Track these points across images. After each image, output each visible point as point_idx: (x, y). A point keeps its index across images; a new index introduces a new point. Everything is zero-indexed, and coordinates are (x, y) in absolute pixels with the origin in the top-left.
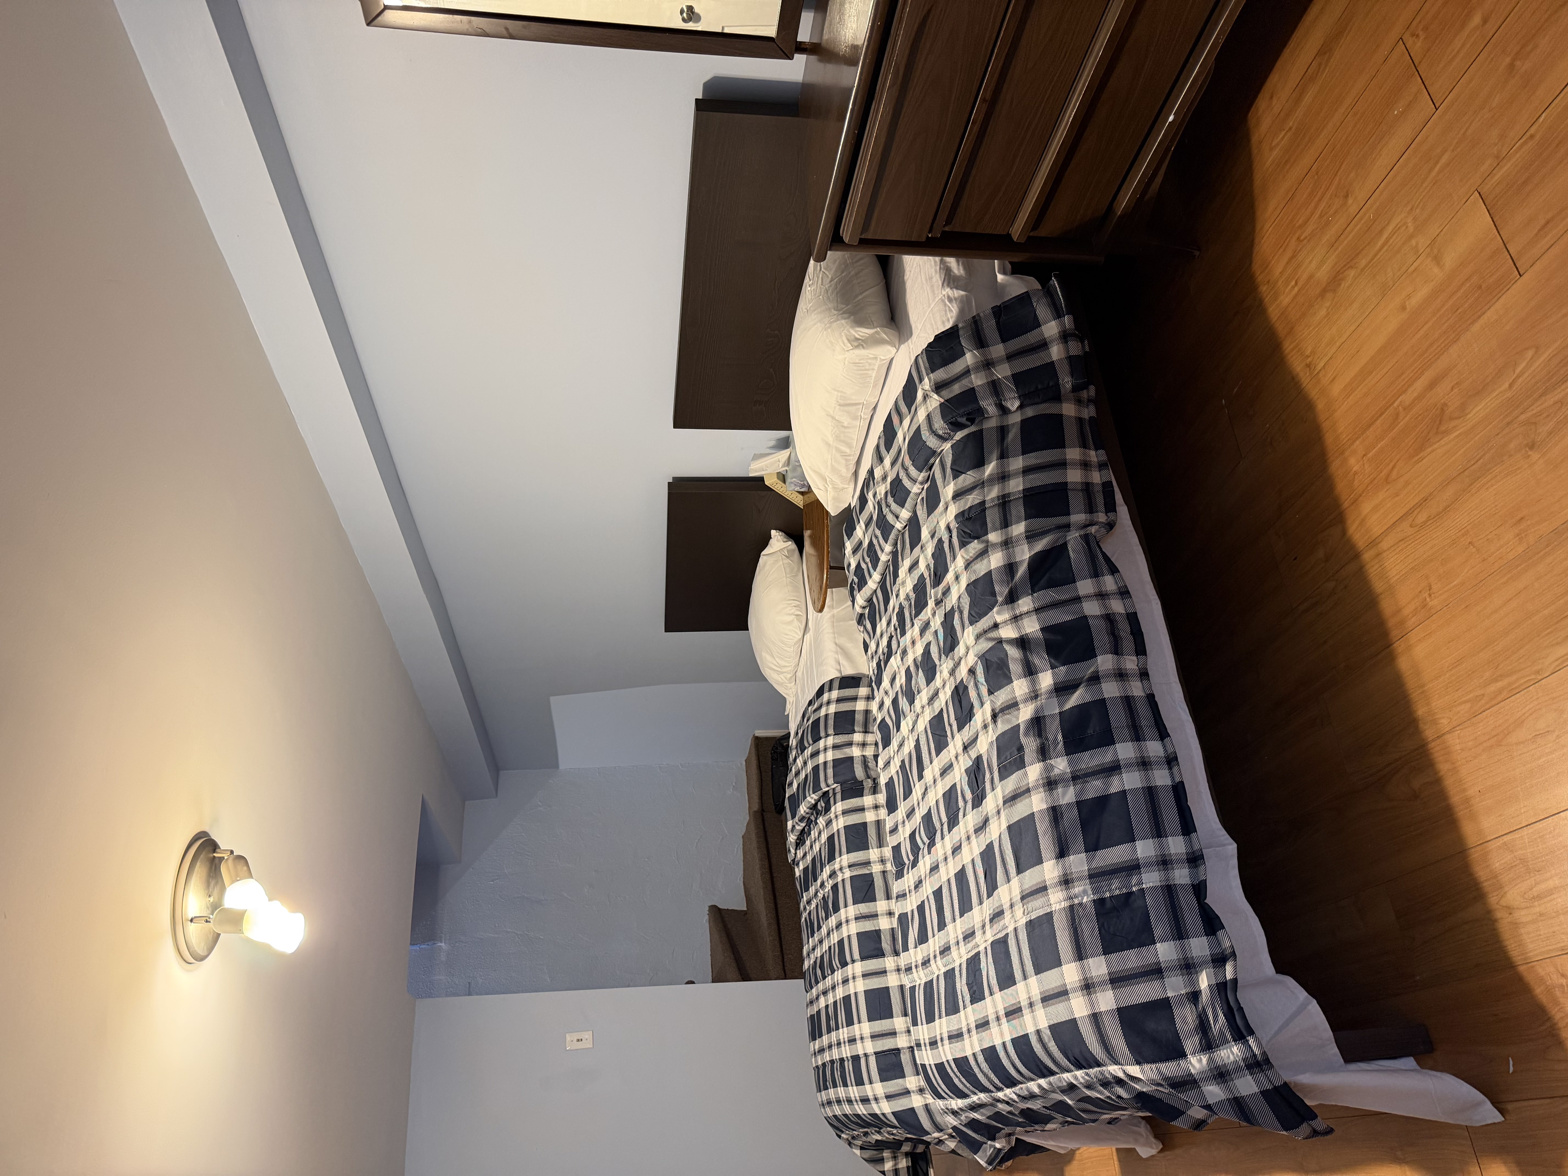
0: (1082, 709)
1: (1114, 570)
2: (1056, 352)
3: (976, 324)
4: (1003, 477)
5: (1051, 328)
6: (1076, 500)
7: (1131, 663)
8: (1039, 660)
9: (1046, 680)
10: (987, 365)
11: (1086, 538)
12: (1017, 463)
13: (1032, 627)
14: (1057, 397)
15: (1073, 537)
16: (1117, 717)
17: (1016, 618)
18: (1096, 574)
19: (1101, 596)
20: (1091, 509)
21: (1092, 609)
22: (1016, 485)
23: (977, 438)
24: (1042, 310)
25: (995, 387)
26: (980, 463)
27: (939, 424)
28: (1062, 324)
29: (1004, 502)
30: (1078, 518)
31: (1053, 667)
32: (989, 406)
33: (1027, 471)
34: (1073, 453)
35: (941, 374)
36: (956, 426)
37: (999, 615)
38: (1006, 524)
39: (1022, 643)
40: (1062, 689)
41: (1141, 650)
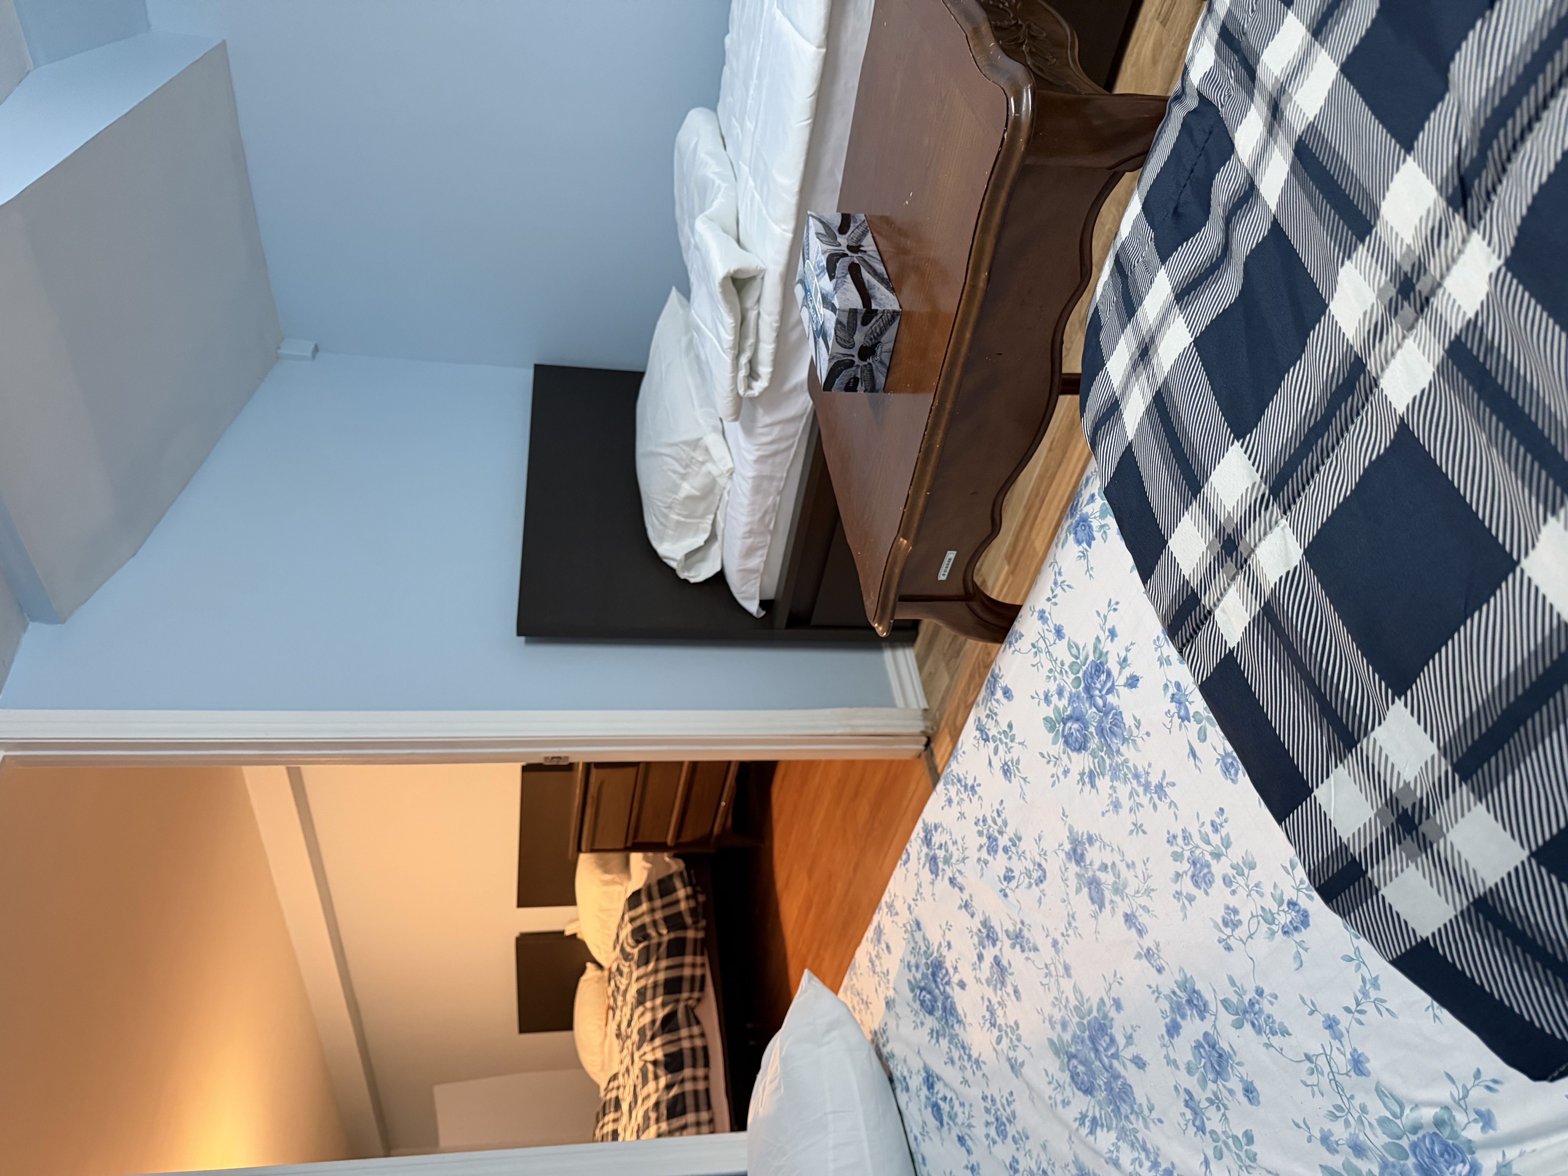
0: (675, 1097)
1: (698, 1023)
2: (683, 906)
3: (648, 888)
4: (656, 971)
5: (681, 893)
6: (686, 986)
7: (700, 1072)
8: (661, 1072)
9: (663, 1082)
10: (652, 911)
11: (686, 1007)
12: (663, 964)
13: (659, 1055)
14: (685, 927)
15: (681, 1005)
16: (690, 1101)
17: (653, 1049)
18: (689, 1025)
19: (691, 1037)
20: (692, 990)
21: (686, 1044)
22: (661, 976)
23: (647, 948)
24: (678, 884)
25: (655, 923)
26: (647, 963)
27: (630, 941)
28: (686, 891)
29: (655, 986)
30: (685, 995)
31: (666, 1075)
32: (652, 932)
33: (668, 968)
34: (688, 959)
35: (633, 913)
36: (638, 942)
37: (646, 1048)
38: (654, 997)
39: (655, 1063)
40: (669, 1087)
41: (707, 1065)
